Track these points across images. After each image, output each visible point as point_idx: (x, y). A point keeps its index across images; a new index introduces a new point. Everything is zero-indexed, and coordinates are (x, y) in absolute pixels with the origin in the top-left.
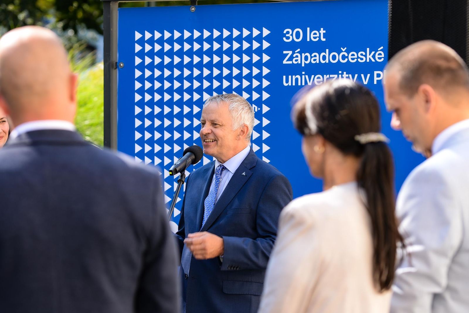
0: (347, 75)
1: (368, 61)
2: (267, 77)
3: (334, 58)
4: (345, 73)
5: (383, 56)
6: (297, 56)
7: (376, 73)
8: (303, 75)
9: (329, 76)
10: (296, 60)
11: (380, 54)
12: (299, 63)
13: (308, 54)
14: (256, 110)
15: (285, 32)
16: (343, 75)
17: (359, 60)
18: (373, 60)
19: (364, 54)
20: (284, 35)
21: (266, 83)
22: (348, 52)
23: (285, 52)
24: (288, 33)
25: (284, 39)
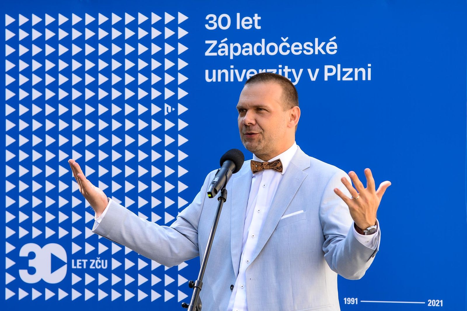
0: (290, 70)
1: (316, 53)
2: (184, 71)
3: (272, 49)
4: (286, 67)
5: (336, 47)
6: (223, 47)
7: (326, 67)
8: (232, 69)
9: (266, 71)
10: (222, 52)
11: (332, 45)
12: (227, 54)
13: (237, 45)
14: (170, 111)
15: (207, 18)
16: (284, 70)
17: (305, 52)
18: (323, 53)
19: (311, 45)
20: (207, 22)
21: (182, 79)
22: (290, 42)
23: (207, 42)
24: (211, 19)
25: (207, 26)
